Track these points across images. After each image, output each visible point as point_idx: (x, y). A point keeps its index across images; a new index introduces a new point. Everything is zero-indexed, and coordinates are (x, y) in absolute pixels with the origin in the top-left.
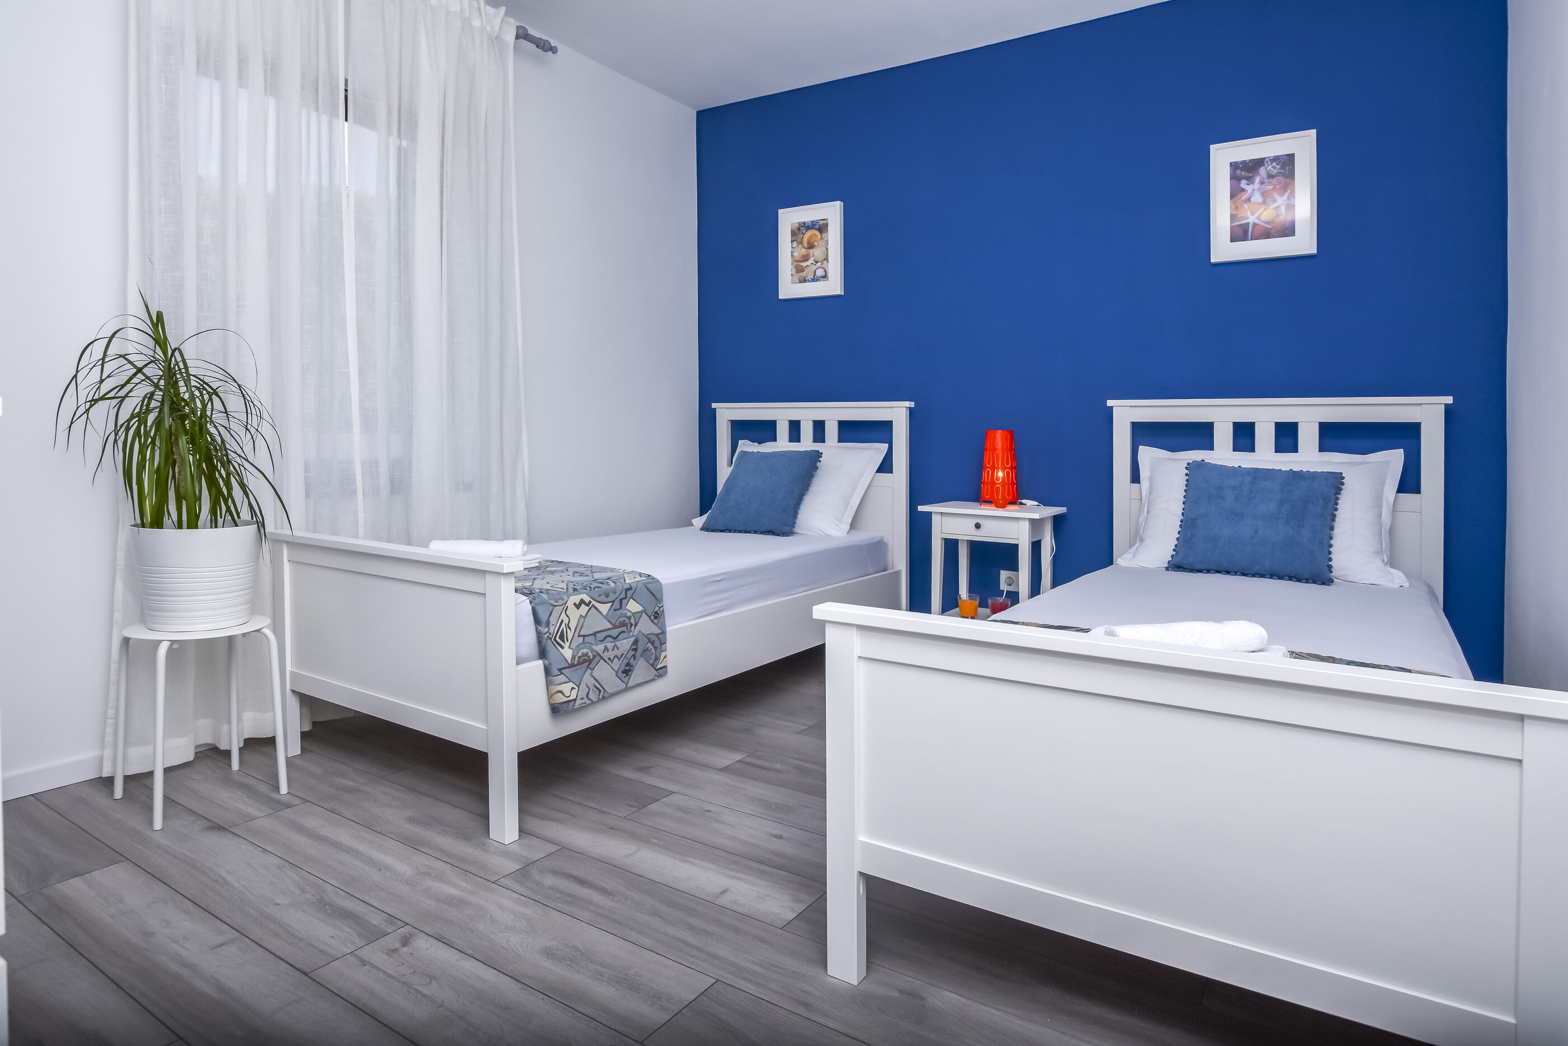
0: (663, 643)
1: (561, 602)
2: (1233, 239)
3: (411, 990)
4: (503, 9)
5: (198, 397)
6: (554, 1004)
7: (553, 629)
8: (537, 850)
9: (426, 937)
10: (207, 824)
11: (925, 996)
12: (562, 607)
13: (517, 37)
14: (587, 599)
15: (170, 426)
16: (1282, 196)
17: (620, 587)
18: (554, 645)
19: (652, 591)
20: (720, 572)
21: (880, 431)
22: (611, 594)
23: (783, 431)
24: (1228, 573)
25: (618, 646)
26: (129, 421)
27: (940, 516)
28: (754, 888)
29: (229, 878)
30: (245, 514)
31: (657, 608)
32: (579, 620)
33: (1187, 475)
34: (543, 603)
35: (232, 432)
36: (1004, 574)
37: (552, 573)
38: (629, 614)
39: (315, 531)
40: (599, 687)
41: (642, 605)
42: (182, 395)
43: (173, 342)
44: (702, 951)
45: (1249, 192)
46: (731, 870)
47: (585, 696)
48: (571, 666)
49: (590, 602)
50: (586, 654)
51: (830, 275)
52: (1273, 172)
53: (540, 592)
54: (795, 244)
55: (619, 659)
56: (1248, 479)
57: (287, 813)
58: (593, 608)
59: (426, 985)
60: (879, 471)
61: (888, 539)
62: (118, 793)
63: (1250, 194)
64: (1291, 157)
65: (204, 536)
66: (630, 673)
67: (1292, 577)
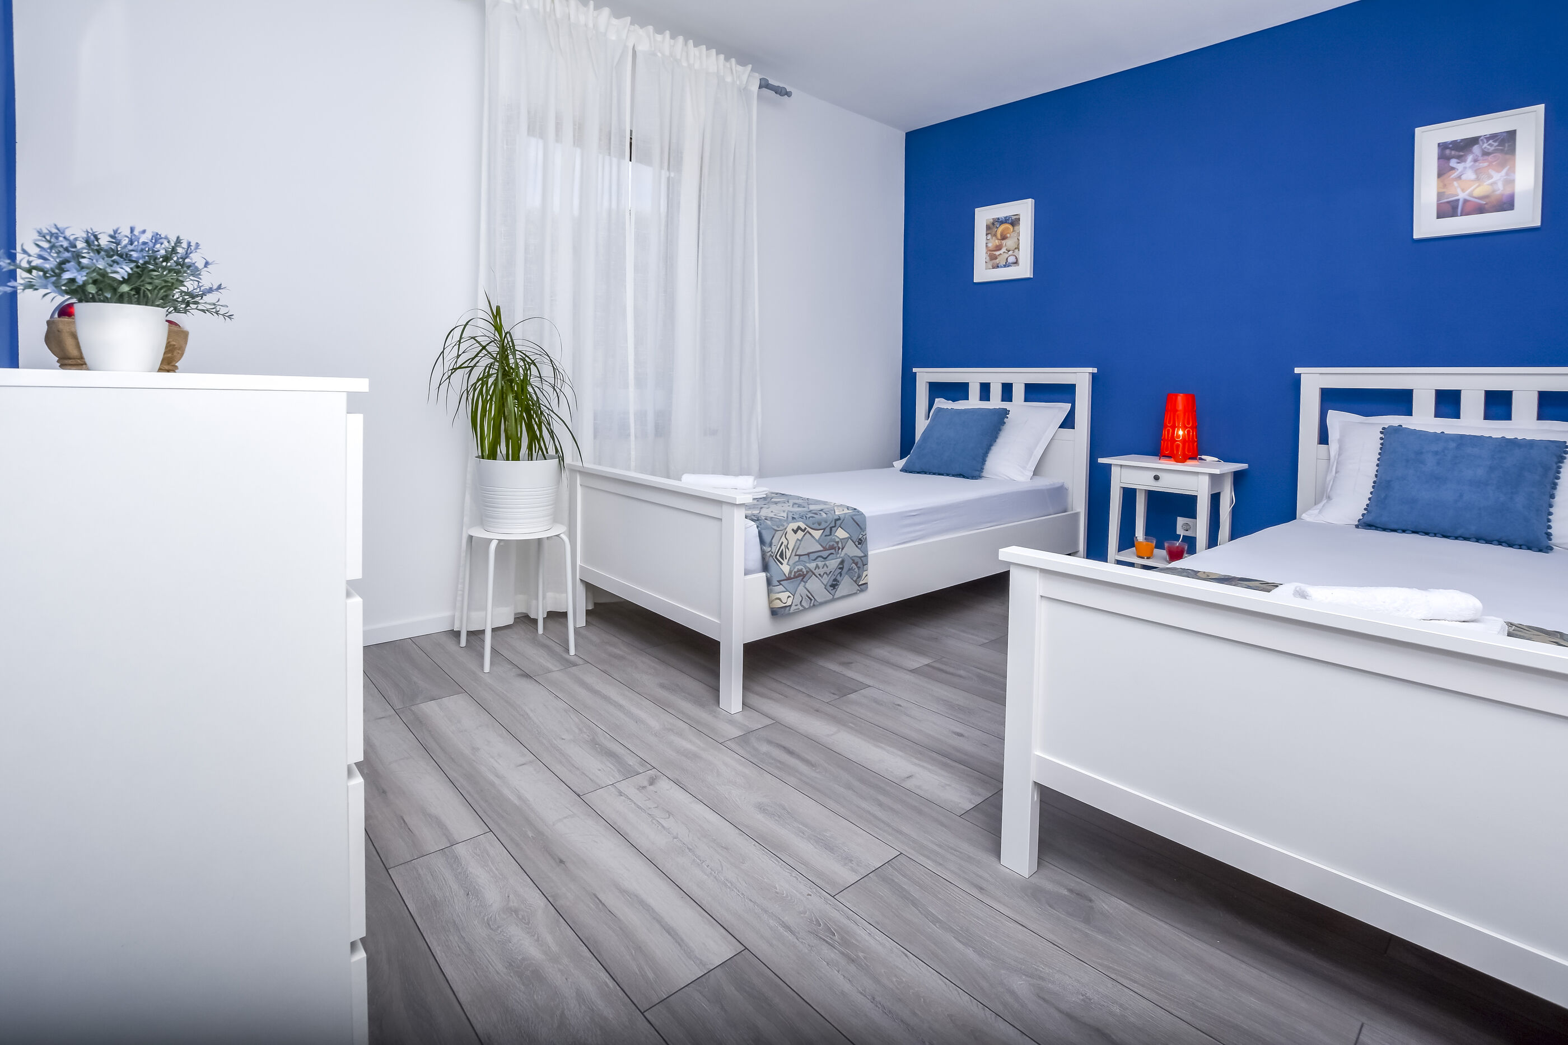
0: (865, 564)
1: (781, 528)
2: (1439, 216)
3: (654, 821)
4: (750, 67)
5: (521, 367)
6: (763, 850)
7: (775, 549)
8: (756, 722)
9: (667, 780)
10: (519, 672)
11: (1093, 898)
12: (782, 532)
13: (760, 87)
14: (803, 526)
15: (502, 387)
16: (1499, 172)
17: (831, 517)
18: (775, 561)
19: (857, 521)
20: (918, 508)
21: (1065, 392)
22: (823, 523)
23: (974, 391)
24: (1427, 534)
25: (828, 565)
26: (476, 383)
27: (1120, 468)
28: (936, 777)
29: (531, 715)
30: (552, 451)
31: (861, 536)
32: (796, 542)
33: (1381, 439)
34: (767, 528)
35: (544, 392)
36: (1181, 521)
37: (776, 503)
38: (837, 540)
39: (600, 464)
40: (811, 596)
41: (848, 533)
42: (511, 365)
43: (506, 328)
44: (889, 825)
45: (1460, 170)
46: (916, 758)
47: (799, 604)
48: (789, 579)
49: (805, 529)
50: (801, 570)
51: (1020, 261)
52: (1489, 149)
53: (766, 519)
54: (989, 237)
55: (828, 575)
56: (1453, 445)
57: (574, 670)
58: (808, 534)
59: (665, 819)
60: (1062, 426)
61: (1068, 485)
62: (463, 643)
63: (1460, 172)
64: (1512, 135)
65: (523, 466)
66: (836, 587)
67: (1503, 542)
